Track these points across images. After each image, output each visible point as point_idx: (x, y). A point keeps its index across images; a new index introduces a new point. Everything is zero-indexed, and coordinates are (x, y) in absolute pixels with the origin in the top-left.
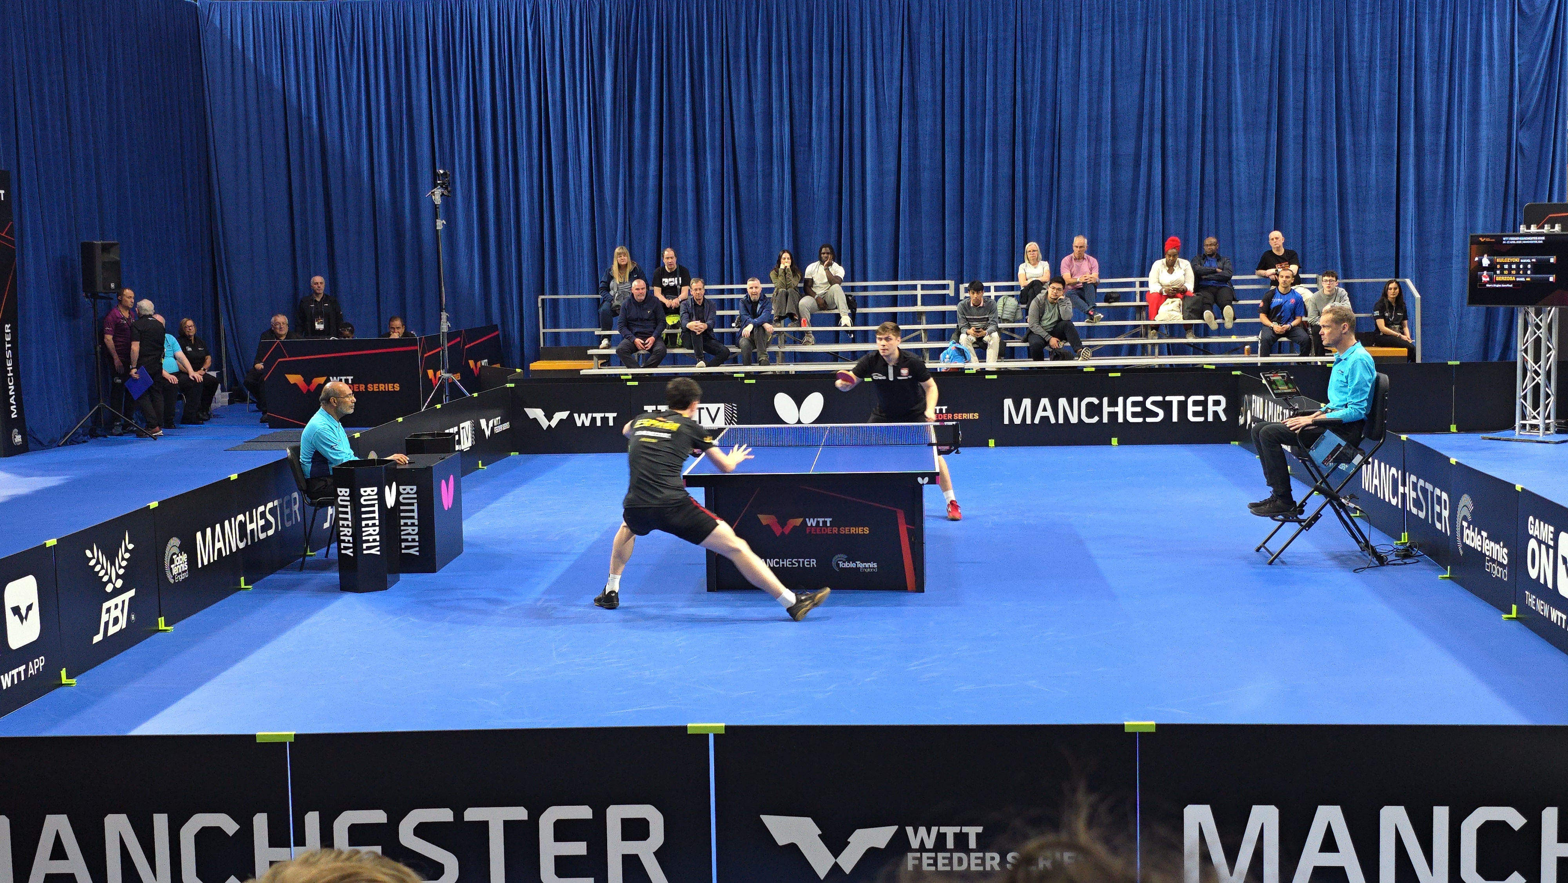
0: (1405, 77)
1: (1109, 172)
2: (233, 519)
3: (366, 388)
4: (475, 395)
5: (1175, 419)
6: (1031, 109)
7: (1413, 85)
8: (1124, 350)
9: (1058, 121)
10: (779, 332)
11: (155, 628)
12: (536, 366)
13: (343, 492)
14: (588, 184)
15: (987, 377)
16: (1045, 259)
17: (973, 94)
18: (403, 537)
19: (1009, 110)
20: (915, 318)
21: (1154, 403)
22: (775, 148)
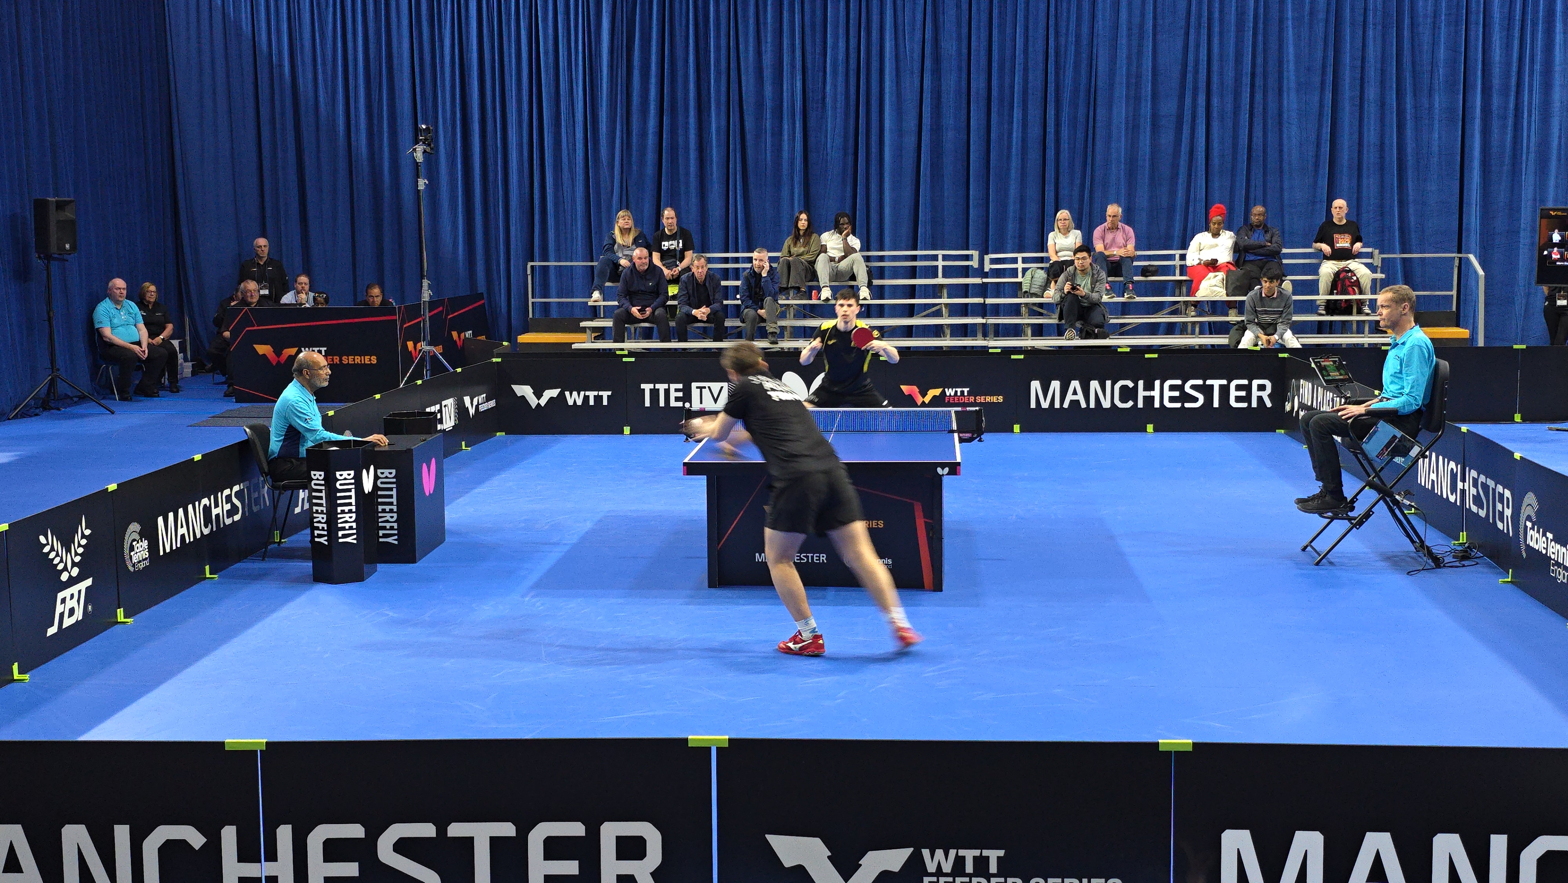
0: (1472, 34)
1: (1148, 133)
2: (197, 503)
3: (341, 360)
4: (459, 370)
5: (1216, 404)
6: (1064, 67)
7: (1480, 43)
8: (1161, 329)
9: (1093, 79)
10: (788, 305)
11: (113, 620)
12: (524, 338)
13: (318, 475)
14: (582, 141)
15: (1013, 357)
16: (1076, 228)
17: (1002, 48)
18: (380, 524)
19: (1041, 66)
20: (935, 291)
21: (1193, 387)
22: (785, 105)
